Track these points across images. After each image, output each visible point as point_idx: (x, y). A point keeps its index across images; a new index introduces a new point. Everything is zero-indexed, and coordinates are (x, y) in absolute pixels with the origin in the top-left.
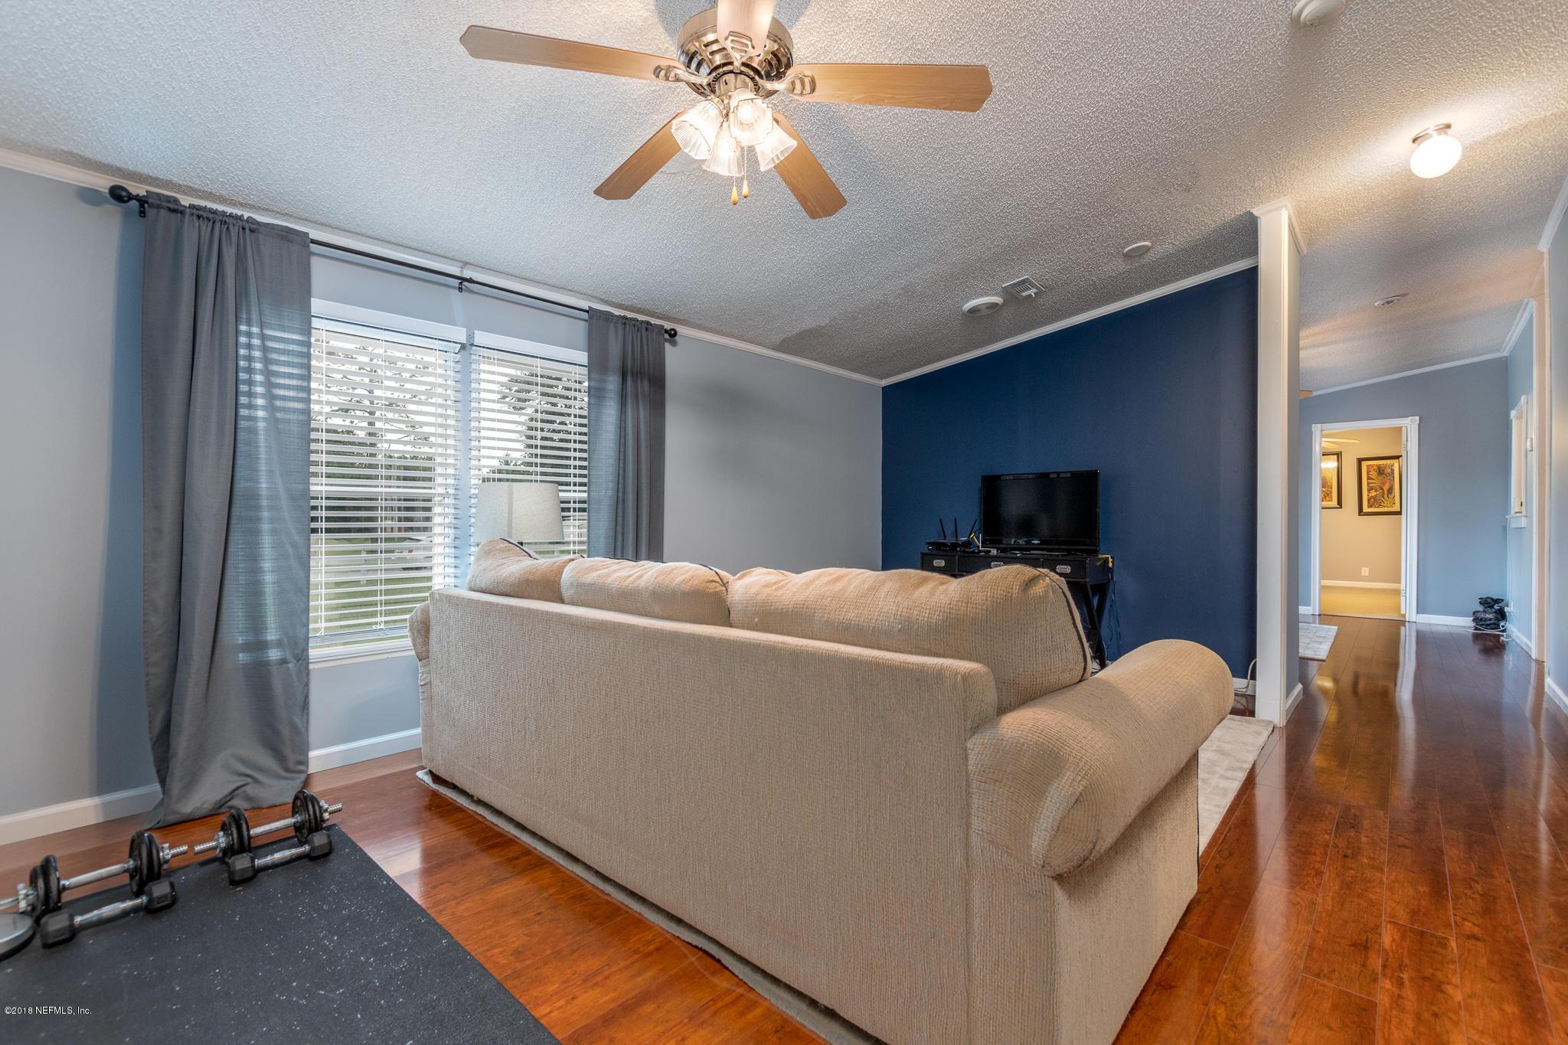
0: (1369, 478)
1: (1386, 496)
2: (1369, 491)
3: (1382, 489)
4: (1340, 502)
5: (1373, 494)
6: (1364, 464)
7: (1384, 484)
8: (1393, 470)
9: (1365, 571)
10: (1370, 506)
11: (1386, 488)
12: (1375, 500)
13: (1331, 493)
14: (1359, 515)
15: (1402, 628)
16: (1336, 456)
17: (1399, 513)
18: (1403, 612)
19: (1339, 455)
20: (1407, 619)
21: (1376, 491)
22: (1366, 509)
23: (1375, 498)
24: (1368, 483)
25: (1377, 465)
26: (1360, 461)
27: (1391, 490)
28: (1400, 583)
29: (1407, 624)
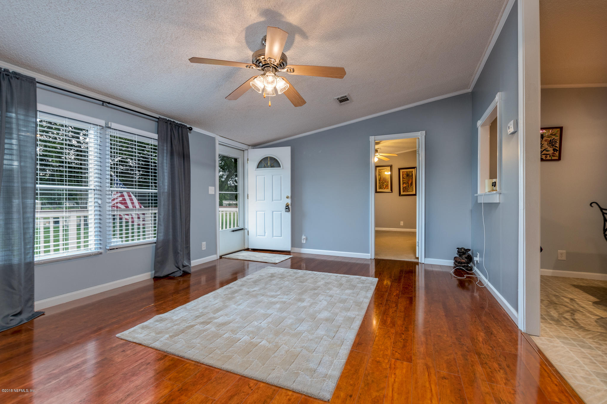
0: (403, 178)
1: (410, 186)
2: (403, 184)
3: (408, 183)
4: (391, 190)
5: (405, 186)
6: (401, 171)
7: (409, 181)
8: (412, 174)
9: (402, 223)
10: (403, 192)
11: (410, 182)
12: (406, 189)
13: (388, 185)
14: (399, 196)
15: (417, 266)
16: (390, 167)
17: (415, 195)
18: (417, 256)
19: (391, 167)
20: (420, 261)
21: (406, 184)
22: (402, 193)
23: (405, 187)
24: (403, 180)
25: (406, 172)
26: (399, 169)
27: (412, 183)
28: (416, 229)
29: (420, 264)
